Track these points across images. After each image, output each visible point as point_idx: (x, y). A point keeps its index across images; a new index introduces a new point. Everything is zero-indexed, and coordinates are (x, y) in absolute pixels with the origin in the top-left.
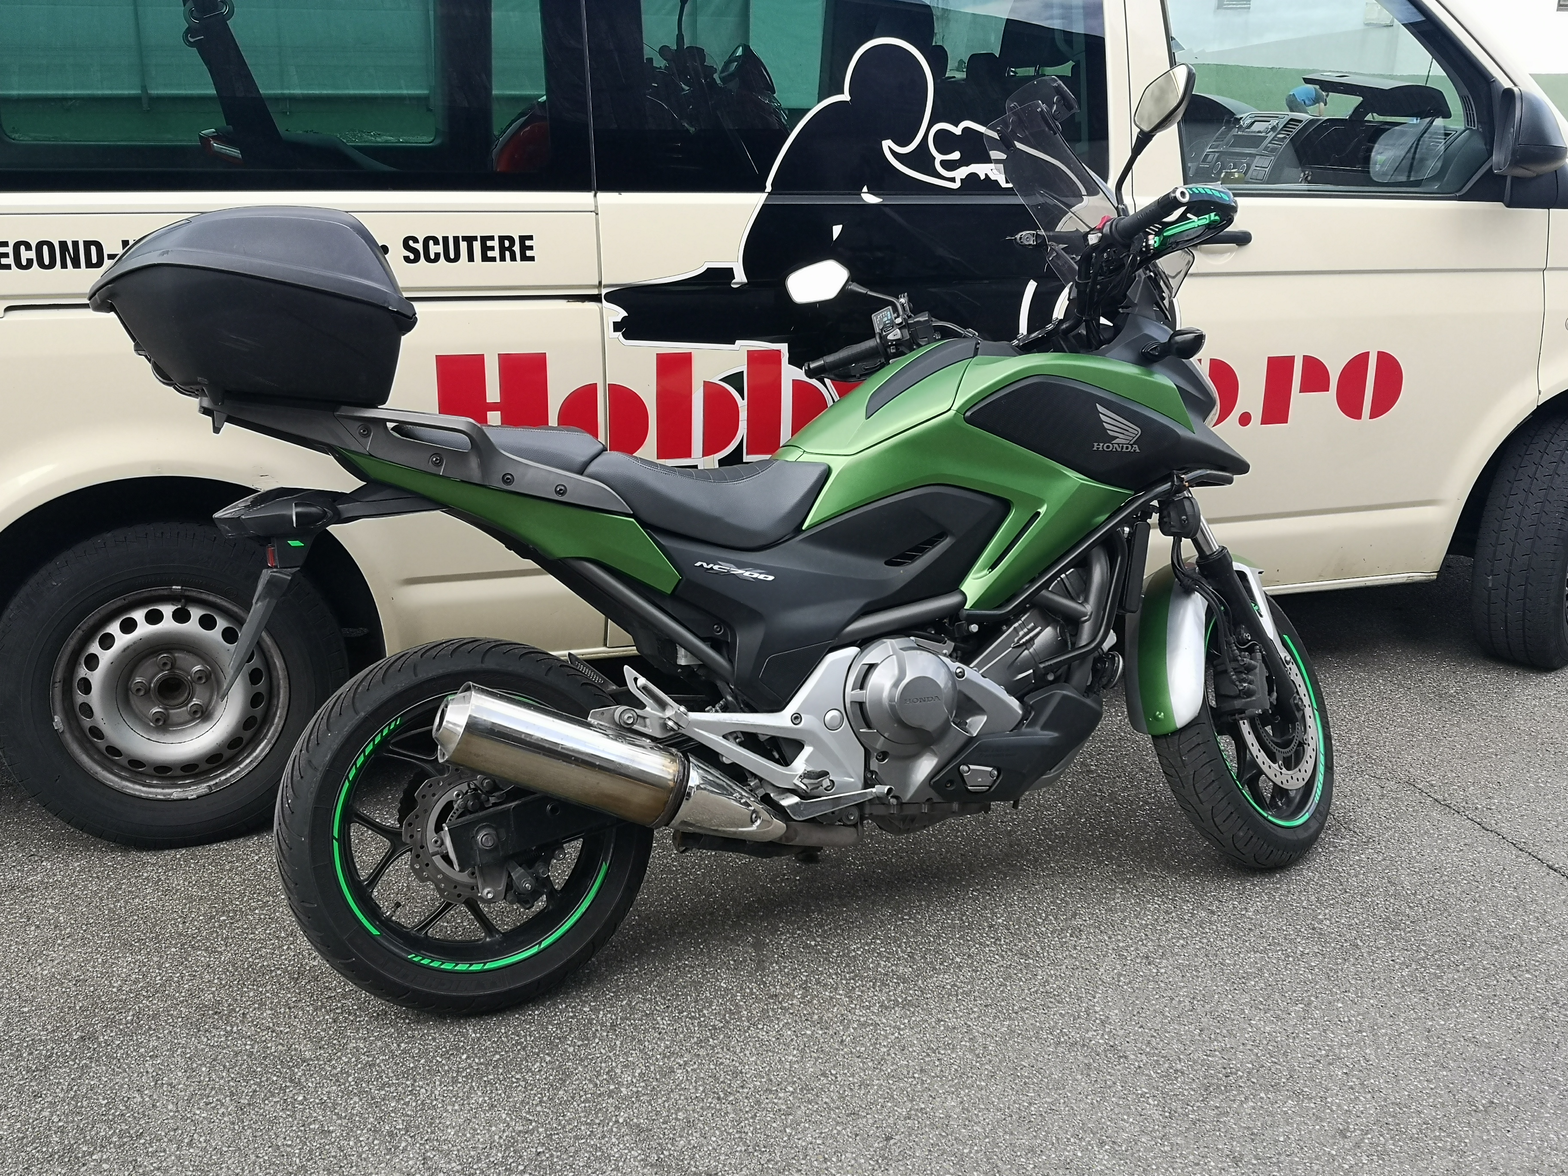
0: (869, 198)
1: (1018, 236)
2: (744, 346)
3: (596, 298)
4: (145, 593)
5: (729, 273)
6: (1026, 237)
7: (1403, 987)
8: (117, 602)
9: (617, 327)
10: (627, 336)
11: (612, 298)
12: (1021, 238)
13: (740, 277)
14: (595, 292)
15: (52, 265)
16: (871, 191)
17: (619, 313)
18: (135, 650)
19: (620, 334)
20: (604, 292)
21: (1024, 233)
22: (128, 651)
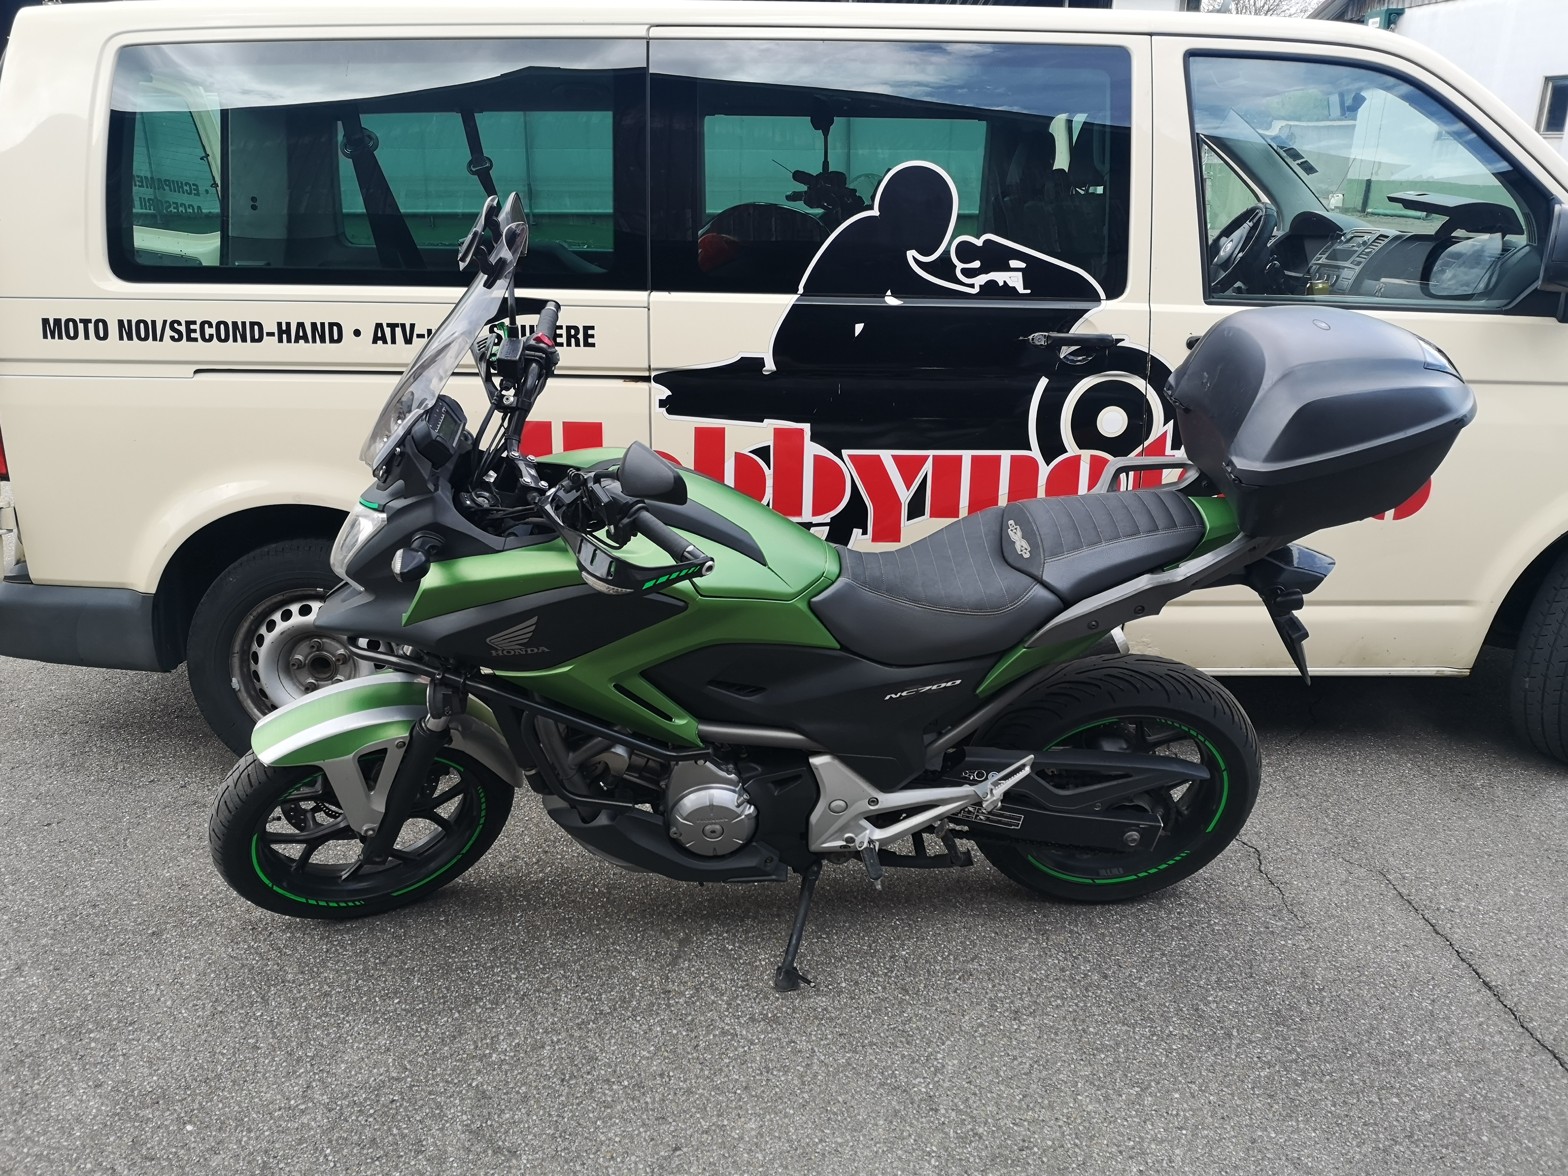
0: (891, 301)
1: (1031, 337)
2: (771, 424)
3: (647, 379)
4: (299, 592)
5: (760, 362)
6: (1038, 338)
7: (1253, 1088)
8: (279, 598)
9: (662, 404)
10: (669, 412)
11: (659, 379)
12: (1033, 339)
13: (770, 366)
14: (647, 374)
15: (226, 339)
16: (894, 295)
17: (664, 392)
18: (289, 635)
19: (664, 410)
20: (653, 374)
21: (1036, 334)
22: (284, 635)
